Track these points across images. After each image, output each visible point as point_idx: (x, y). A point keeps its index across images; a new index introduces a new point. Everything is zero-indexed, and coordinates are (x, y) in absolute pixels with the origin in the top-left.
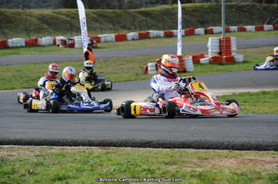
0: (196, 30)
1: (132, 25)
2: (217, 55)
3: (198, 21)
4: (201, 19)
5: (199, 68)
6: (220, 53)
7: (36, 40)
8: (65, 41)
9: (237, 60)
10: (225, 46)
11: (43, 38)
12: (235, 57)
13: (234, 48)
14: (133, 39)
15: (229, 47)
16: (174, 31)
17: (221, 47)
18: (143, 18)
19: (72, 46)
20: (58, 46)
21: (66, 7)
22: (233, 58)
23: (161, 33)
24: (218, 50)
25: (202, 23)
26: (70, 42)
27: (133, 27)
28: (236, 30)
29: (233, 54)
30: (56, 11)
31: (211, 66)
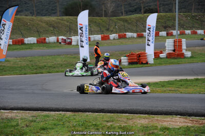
0: (160, 33)
1: (114, 28)
2: (171, 52)
3: (163, 26)
4: (164, 25)
5: (158, 61)
6: (174, 51)
7: (45, 39)
8: (65, 40)
9: (186, 56)
10: (177, 45)
11: (50, 38)
12: (185, 53)
13: (184, 47)
14: (114, 39)
15: (180, 46)
16: (144, 33)
17: (174, 46)
18: (122, 23)
19: (70, 43)
20: (60, 43)
21: (66, 15)
22: (183, 54)
23: (135, 35)
24: (173, 48)
25: (165, 28)
26: (69, 40)
27: (115, 30)
28: (190, 33)
29: (184, 51)
30: (59, 18)
31: (167, 59)
